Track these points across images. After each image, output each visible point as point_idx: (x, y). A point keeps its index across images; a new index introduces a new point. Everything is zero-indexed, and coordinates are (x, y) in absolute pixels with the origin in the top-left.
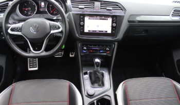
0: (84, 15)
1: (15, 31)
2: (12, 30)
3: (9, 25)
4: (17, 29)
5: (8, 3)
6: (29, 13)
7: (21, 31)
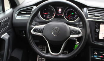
0: (100, 23)
1: (37, 32)
2: (35, 31)
3: (33, 26)
4: (39, 30)
5: (32, 7)
6: (48, 17)
7: (42, 33)
